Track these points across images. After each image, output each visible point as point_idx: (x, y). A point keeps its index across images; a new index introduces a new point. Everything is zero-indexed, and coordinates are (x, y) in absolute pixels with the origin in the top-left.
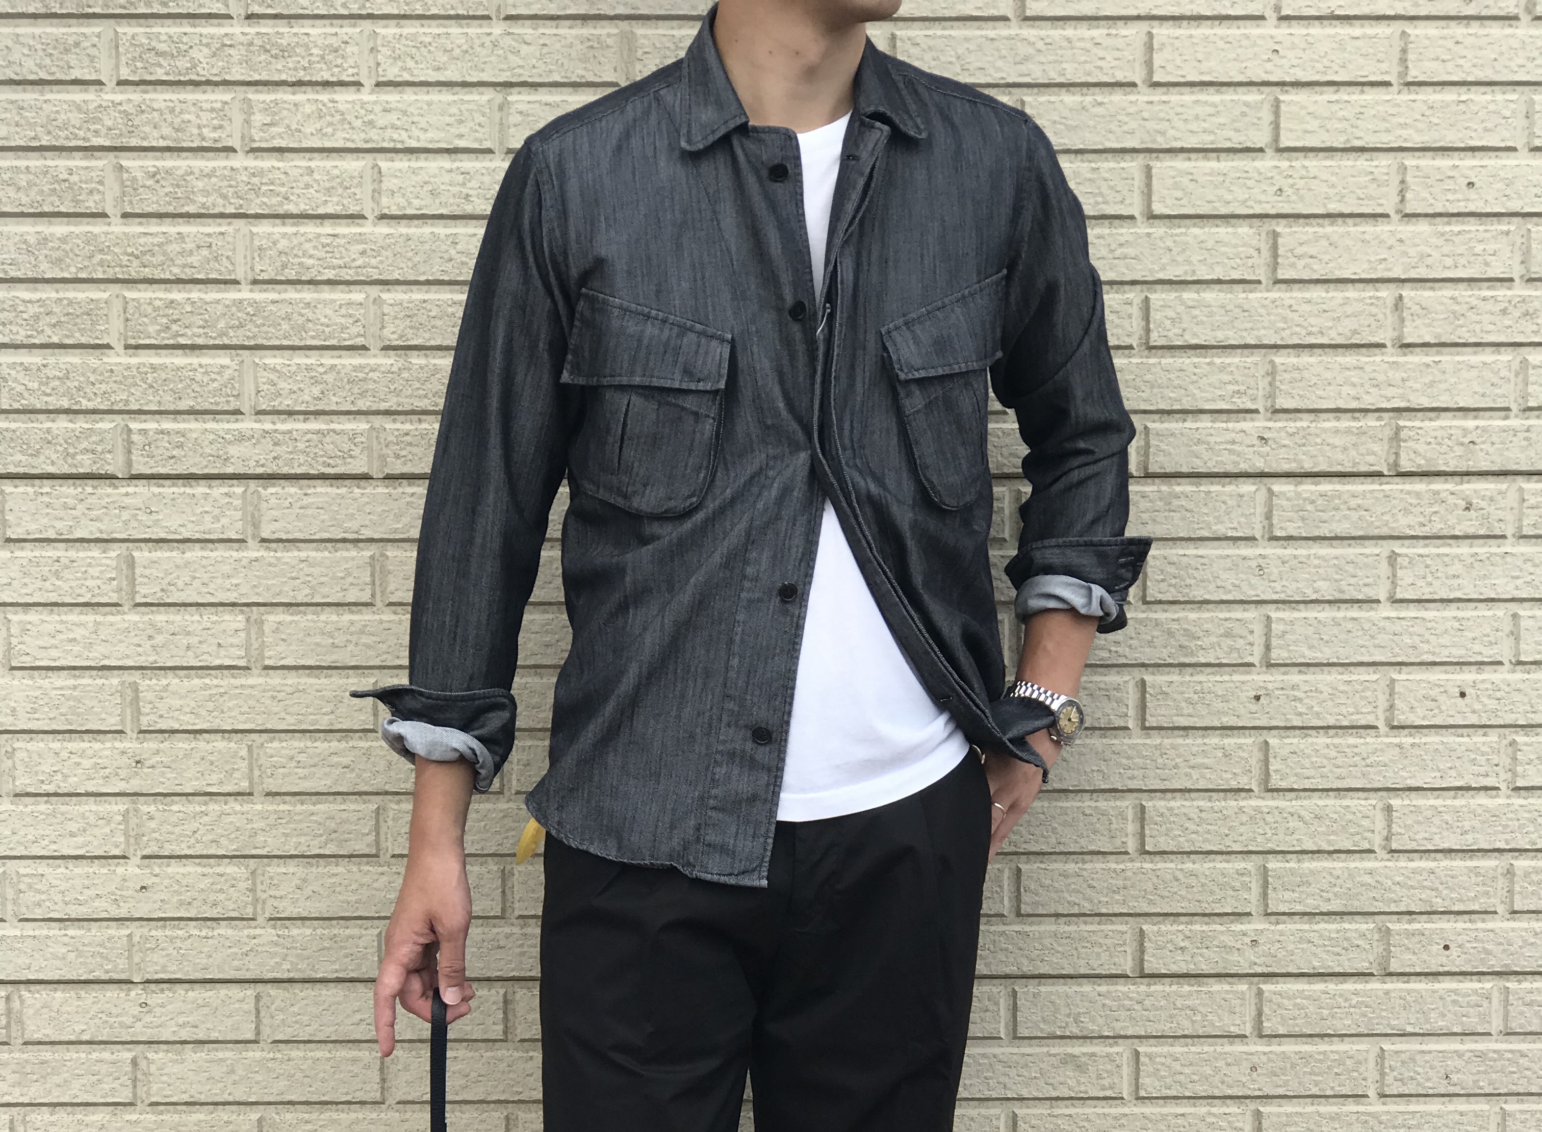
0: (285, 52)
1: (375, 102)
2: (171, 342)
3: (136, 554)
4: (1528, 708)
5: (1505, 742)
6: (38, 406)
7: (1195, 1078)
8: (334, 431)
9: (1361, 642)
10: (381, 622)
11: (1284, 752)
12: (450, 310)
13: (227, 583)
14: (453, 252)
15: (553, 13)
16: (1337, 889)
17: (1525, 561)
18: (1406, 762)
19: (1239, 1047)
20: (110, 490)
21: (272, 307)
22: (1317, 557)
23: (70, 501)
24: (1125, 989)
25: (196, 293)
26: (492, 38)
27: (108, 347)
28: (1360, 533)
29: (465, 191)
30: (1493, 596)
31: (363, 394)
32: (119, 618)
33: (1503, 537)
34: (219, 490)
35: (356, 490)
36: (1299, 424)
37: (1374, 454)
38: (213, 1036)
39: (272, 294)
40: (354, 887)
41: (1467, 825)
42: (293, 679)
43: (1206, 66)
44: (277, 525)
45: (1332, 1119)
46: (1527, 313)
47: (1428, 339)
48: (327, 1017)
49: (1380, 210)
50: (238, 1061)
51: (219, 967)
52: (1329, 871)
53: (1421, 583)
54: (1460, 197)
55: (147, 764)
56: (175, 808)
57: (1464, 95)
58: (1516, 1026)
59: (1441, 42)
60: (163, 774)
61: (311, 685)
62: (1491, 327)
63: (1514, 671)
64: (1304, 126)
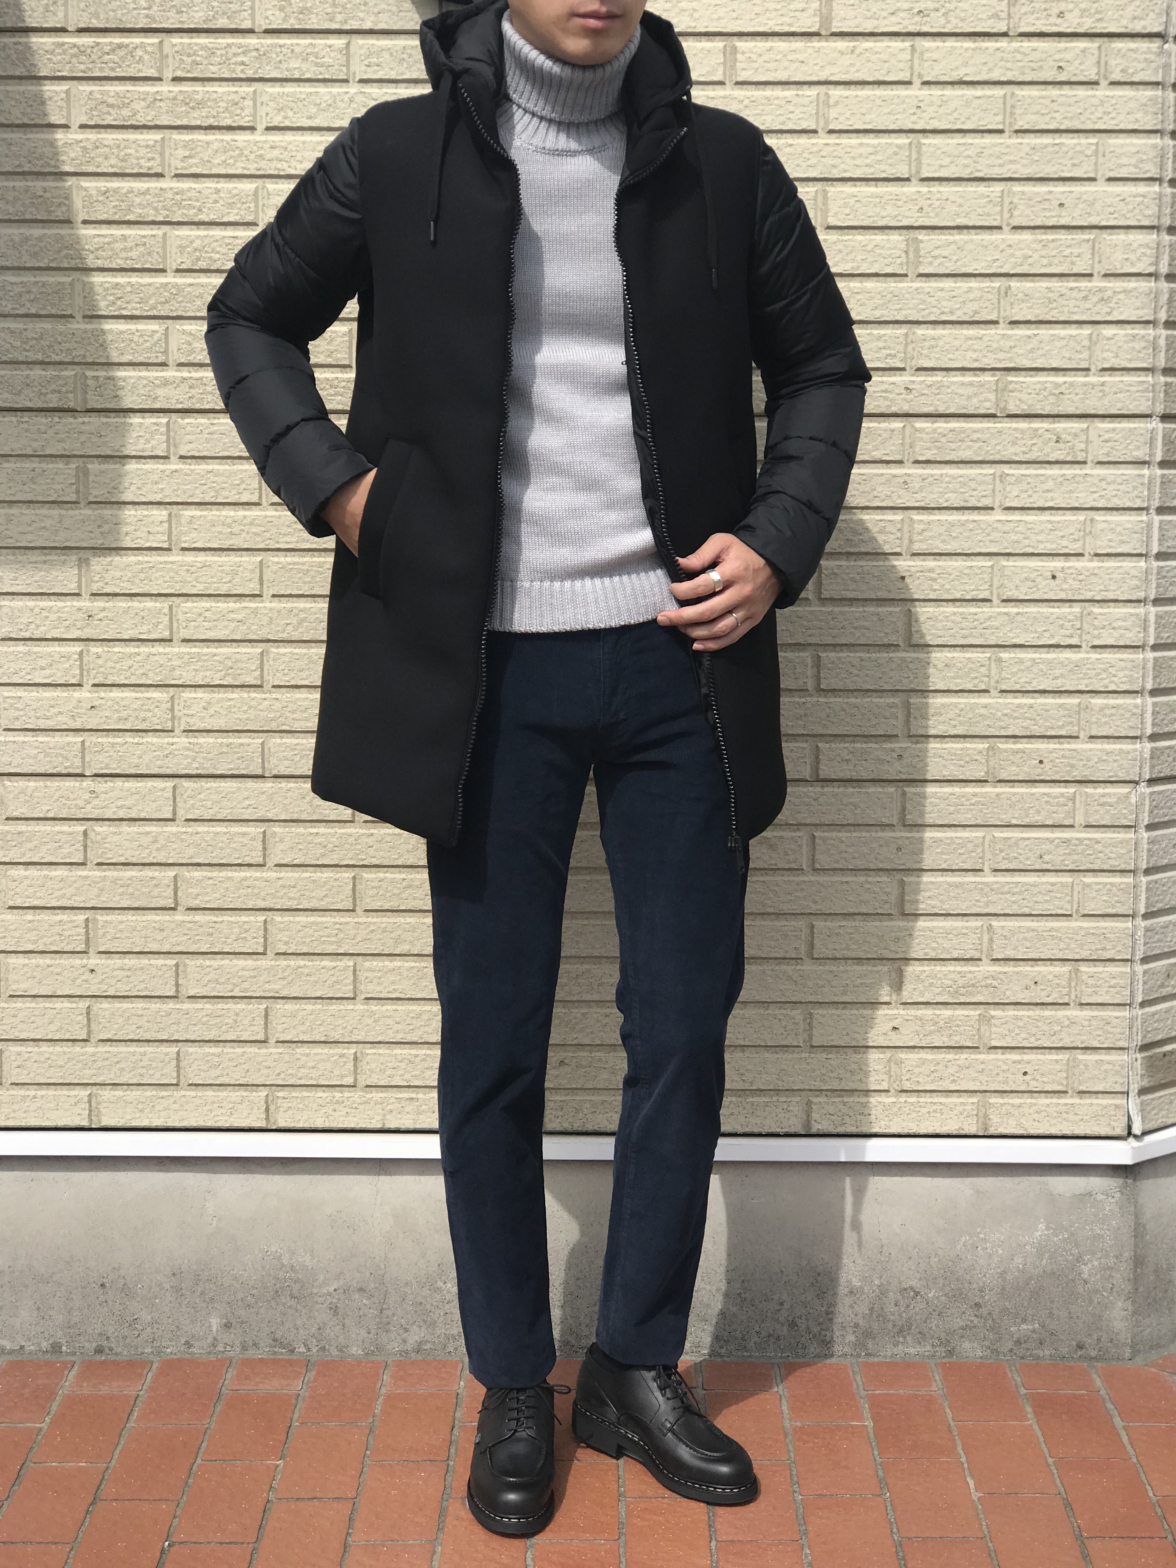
0: (201, 104)
1: (265, 142)
2: (116, 313)
3: (90, 466)
4: (1102, 588)
5: (1085, 612)
6: (21, 359)
7: (856, 855)
9: (980, 538)
10: (266, 517)
11: (923, 618)
13: (155, 488)
15: (393, 77)
16: (961, 719)
17: (1101, 480)
18: (1012, 626)
19: (889, 834)
20: (71, 420)
21: (190, 289)
22: (948, 476)
23: (43, 428)
24: (805, 790)
25: (134, 279)
27: (71, 316)
28: (980, 459)
30: (1076, 505)
32: (77, 512)
33: (1085, 463)
34: (150, 420)
36: (934, 379)
37: (989, 400)
38: (142, 815)
39: (189, 280)
40: (245, 708)
41: (1057, 672)
42: (202, 557)
43: (868, 118)
44: (191, 446)
45: (957, 887)
46: (1102, 299)
47: (1029, 318)
48: (225, 803)
49: (995, 224)
50: (160, 833)
51: (147, 765)
52: (956, 705)
53: (1024, 495)
54: (1054, 214)
55: (96, 617)
56: (116, 650)
57: (1058, 139)
58: (1092, 821)
59: (1041, 101)
60: (108, 625)
61: (215, 562)
62: (1076, 309)
63: (1092, 561)
64: (939, 162)
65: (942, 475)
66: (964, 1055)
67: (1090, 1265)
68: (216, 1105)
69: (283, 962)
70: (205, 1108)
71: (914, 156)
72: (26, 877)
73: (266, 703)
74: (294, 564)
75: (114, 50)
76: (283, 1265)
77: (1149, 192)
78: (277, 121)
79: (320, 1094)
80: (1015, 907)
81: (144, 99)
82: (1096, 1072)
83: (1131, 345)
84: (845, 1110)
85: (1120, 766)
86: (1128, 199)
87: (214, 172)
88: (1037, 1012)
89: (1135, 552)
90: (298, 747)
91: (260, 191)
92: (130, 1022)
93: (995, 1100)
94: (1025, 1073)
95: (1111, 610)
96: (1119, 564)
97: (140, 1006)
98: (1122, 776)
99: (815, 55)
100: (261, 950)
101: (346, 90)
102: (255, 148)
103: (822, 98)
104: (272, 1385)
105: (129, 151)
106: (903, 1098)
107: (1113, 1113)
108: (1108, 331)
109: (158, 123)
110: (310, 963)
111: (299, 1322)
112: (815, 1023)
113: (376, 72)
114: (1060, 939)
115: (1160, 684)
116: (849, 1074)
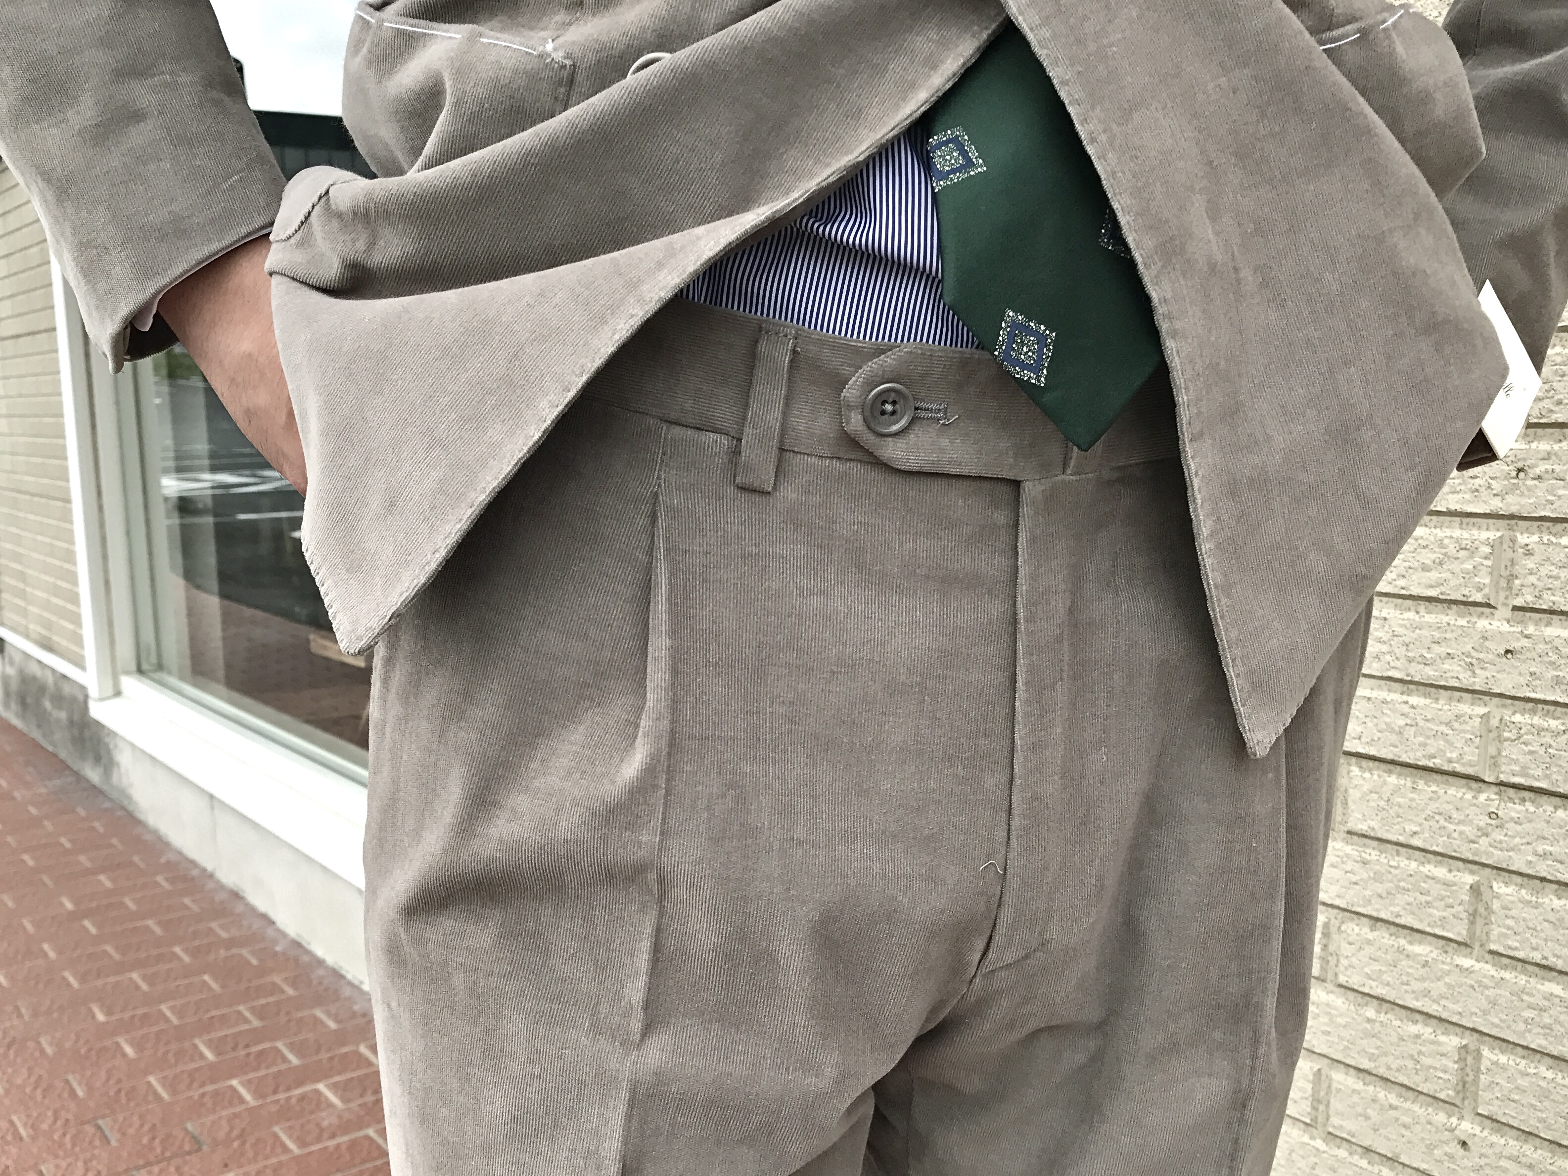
72: (1369, 942)
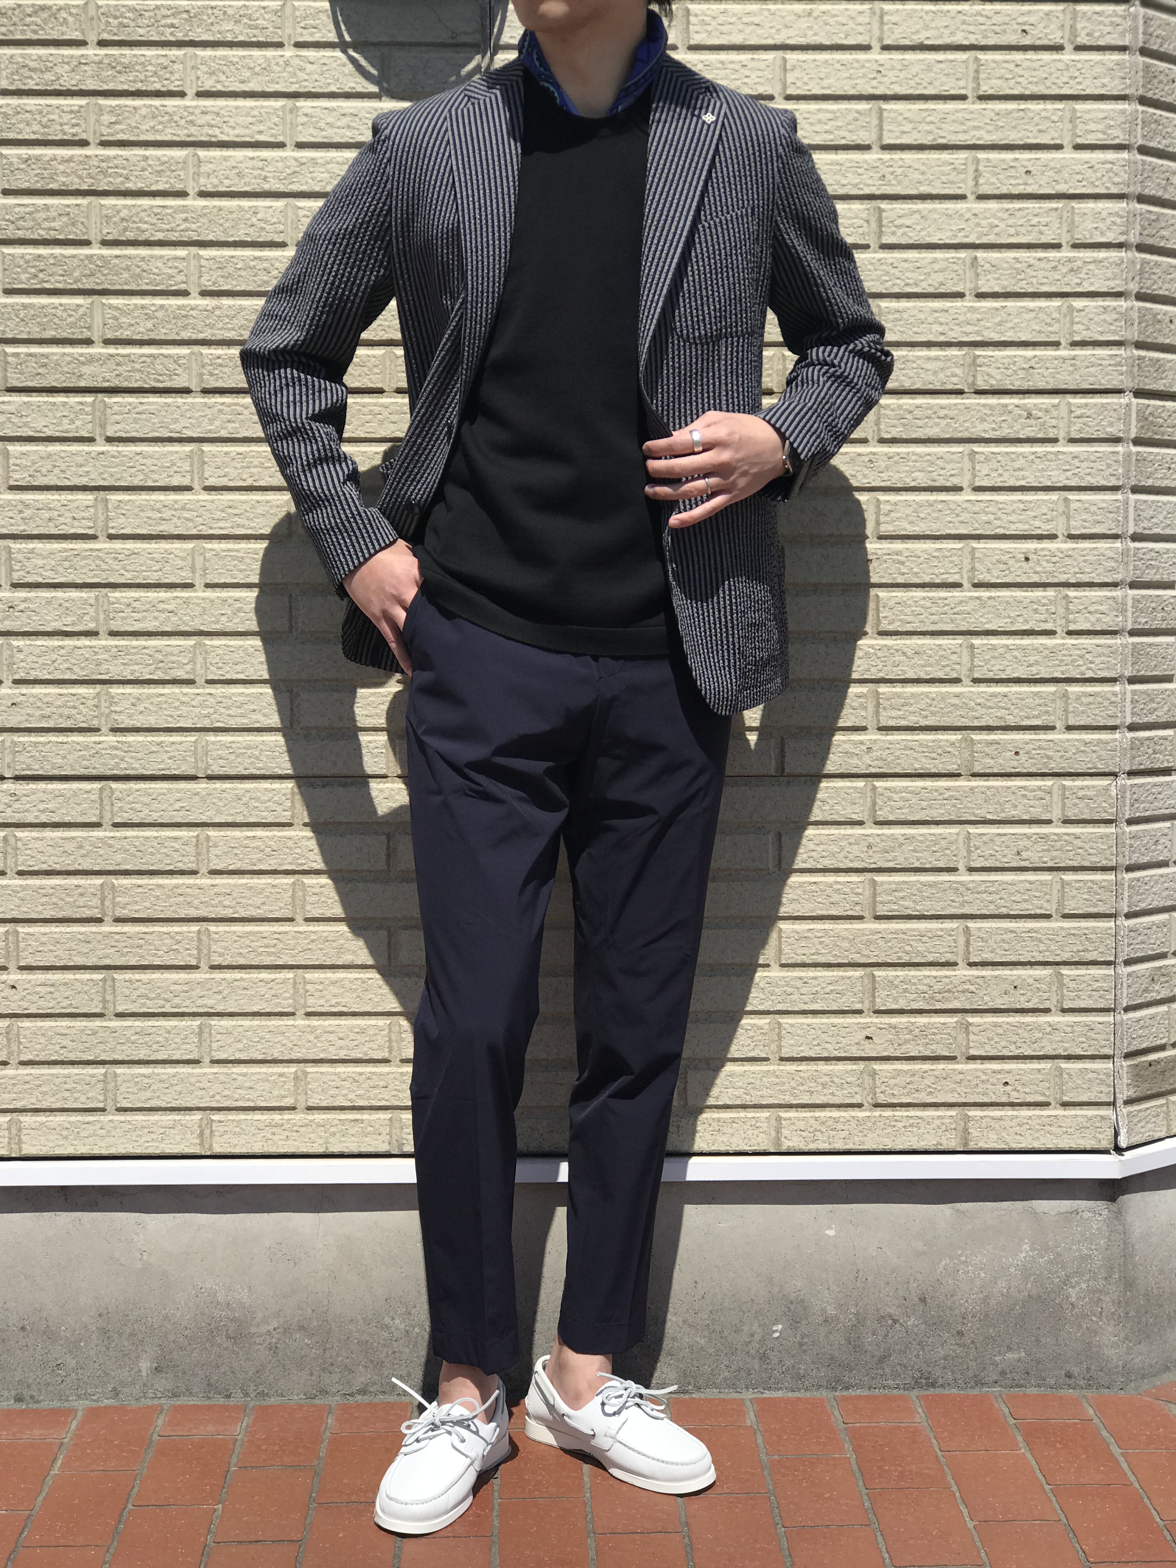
0: (128, 68)
1: (196, 107)
2: (38, 286)
3: (11, 448)
4: (1077, 570)
5: (1060, 596)
7: (824, 854)
8: (163, 355)
9: (949, 519)
10: (198, 501)
11: (891, 603)
12: (252, 263)
13: (81, 471)
14: (254, 220)
16: (932, 709)
17: (1074, 458)
18: (984, 611)
19: (857, 831)
21: (116, 261)
22: (914, 454)
25: (57, 251)
26: (285, 59)
28: (947, 436)
29: (264, 173)
30: (1049, 484)
31: (185, 327)
33: (1056, 440)
34: (74, 399)
35: (180, 400)
37: (956, 376)
38: (67, 819)
39: (116, 251)
40: (177, 704)
41: (1032, 659)
42: (131, 545)
43: (826, 83)
44: (119, 427)
45: (930, 886)
46: (1072, 270)
47: (997, 289)
48: (155, 805)
49: (959, 192)
50: (85, 838)
51: (71, 766)
52: (927, 695)
53: (994, 474)
54: (1020, 181)
55: (17, 609)
56: (39, 643)
57: (1023, 105)
58: (1071, 814)
59: (1005, 65)
60: (29, 618)
61: (144, 550)
62: (1045, 280)
63: (1066, 542)
64: (902, 128)
65: (908, 453)
66: (941, 1066)
67: (1077, 1288)
68: (146, 1130)
69: (218, 975)
70: (134, 1134)
71: (875, 122)
73: (200, 698)
74: (229, 550)
75: (36, 12)
76: (218, 1303)
77: (1118, 160)
78: (209, 84)
79: (258, 1116)
80: (992, 907)
81: (67, 63)
82: (1079, 1082)
83: (1102, 317)
84: (816, 1125)
85: (1099, 758)
86: (1097, 166)
87: (143, 138)
88: (1017, 1019)
89: (1110, 532)
90: (233, 745)
91: (191, 159)
92: (53, 1041)
93: (973, 1113)
94: (1006, 1083)
95: (1087, 593)
96: (1094, 545)
97: (64, 1024)
98: (1101, 767)
99: (771, 17)
100: (194, 962)
101: (281, 53)
102: (186, 114)
103: (779, 62)
104: (208, 1430)
105: (52, 117)
106: (877, 1113)
107: (1099, 1125)
108: (1078, 303)
109: (83, 87)
110: (247, 976)
111: (235, 1365)
112: (784, 1032)
113: (312, 34)
114: (1040, 941)
115: (1138, 671)
116: (820, 1087)
